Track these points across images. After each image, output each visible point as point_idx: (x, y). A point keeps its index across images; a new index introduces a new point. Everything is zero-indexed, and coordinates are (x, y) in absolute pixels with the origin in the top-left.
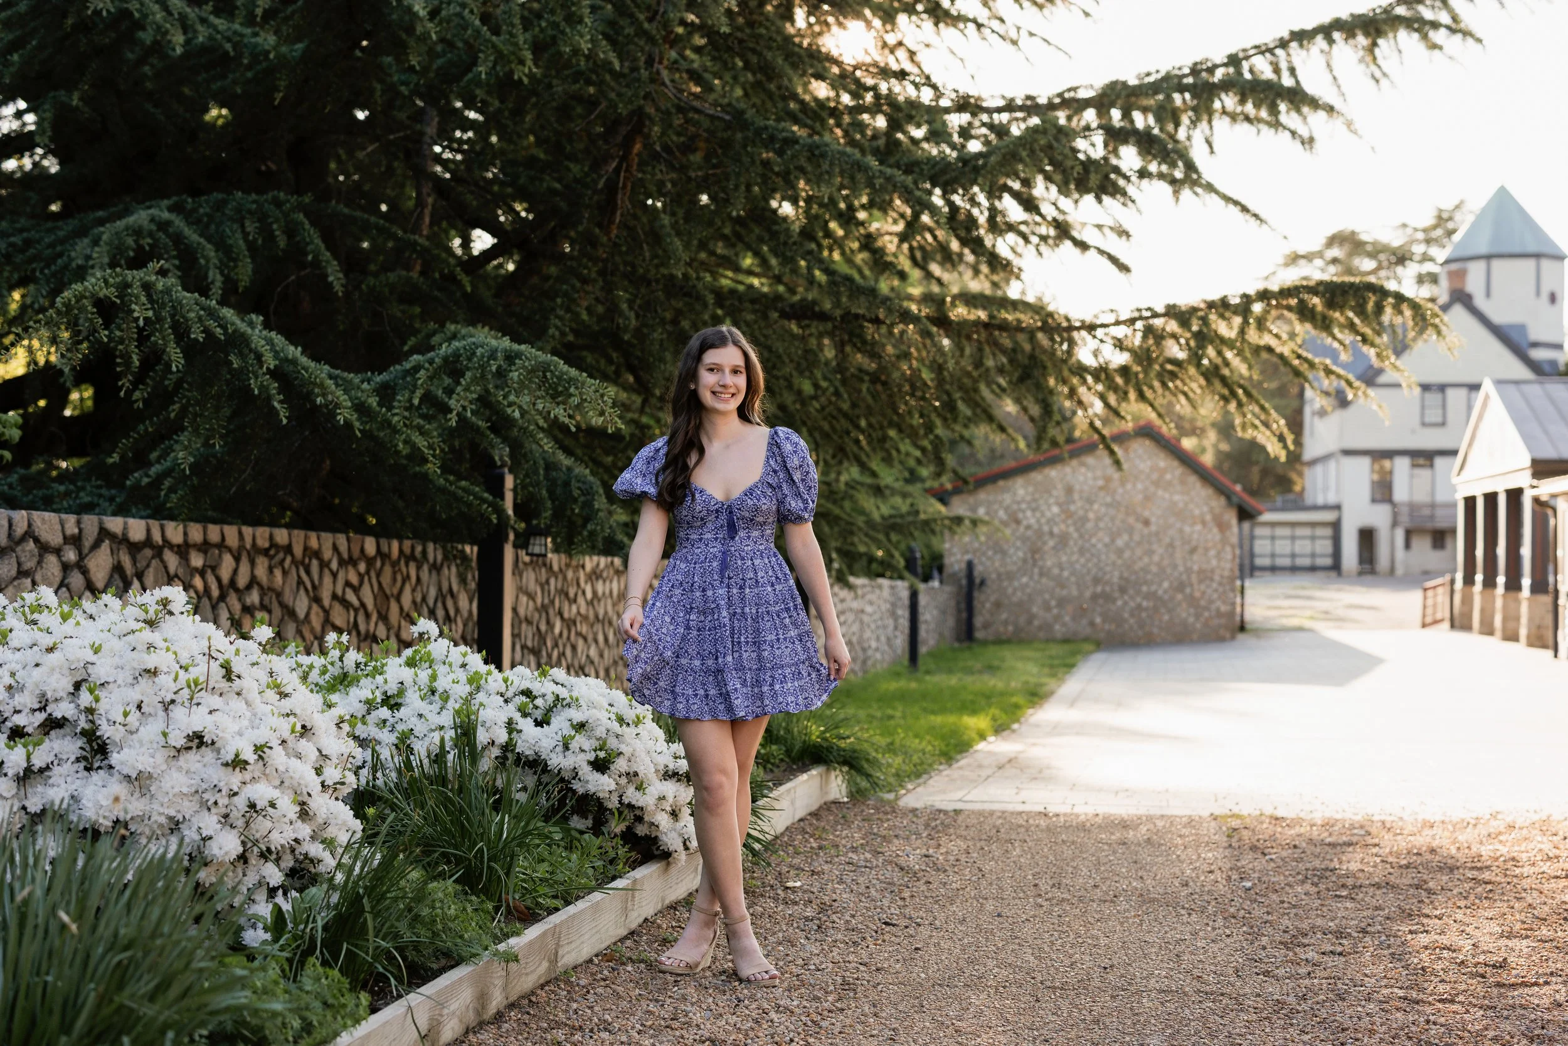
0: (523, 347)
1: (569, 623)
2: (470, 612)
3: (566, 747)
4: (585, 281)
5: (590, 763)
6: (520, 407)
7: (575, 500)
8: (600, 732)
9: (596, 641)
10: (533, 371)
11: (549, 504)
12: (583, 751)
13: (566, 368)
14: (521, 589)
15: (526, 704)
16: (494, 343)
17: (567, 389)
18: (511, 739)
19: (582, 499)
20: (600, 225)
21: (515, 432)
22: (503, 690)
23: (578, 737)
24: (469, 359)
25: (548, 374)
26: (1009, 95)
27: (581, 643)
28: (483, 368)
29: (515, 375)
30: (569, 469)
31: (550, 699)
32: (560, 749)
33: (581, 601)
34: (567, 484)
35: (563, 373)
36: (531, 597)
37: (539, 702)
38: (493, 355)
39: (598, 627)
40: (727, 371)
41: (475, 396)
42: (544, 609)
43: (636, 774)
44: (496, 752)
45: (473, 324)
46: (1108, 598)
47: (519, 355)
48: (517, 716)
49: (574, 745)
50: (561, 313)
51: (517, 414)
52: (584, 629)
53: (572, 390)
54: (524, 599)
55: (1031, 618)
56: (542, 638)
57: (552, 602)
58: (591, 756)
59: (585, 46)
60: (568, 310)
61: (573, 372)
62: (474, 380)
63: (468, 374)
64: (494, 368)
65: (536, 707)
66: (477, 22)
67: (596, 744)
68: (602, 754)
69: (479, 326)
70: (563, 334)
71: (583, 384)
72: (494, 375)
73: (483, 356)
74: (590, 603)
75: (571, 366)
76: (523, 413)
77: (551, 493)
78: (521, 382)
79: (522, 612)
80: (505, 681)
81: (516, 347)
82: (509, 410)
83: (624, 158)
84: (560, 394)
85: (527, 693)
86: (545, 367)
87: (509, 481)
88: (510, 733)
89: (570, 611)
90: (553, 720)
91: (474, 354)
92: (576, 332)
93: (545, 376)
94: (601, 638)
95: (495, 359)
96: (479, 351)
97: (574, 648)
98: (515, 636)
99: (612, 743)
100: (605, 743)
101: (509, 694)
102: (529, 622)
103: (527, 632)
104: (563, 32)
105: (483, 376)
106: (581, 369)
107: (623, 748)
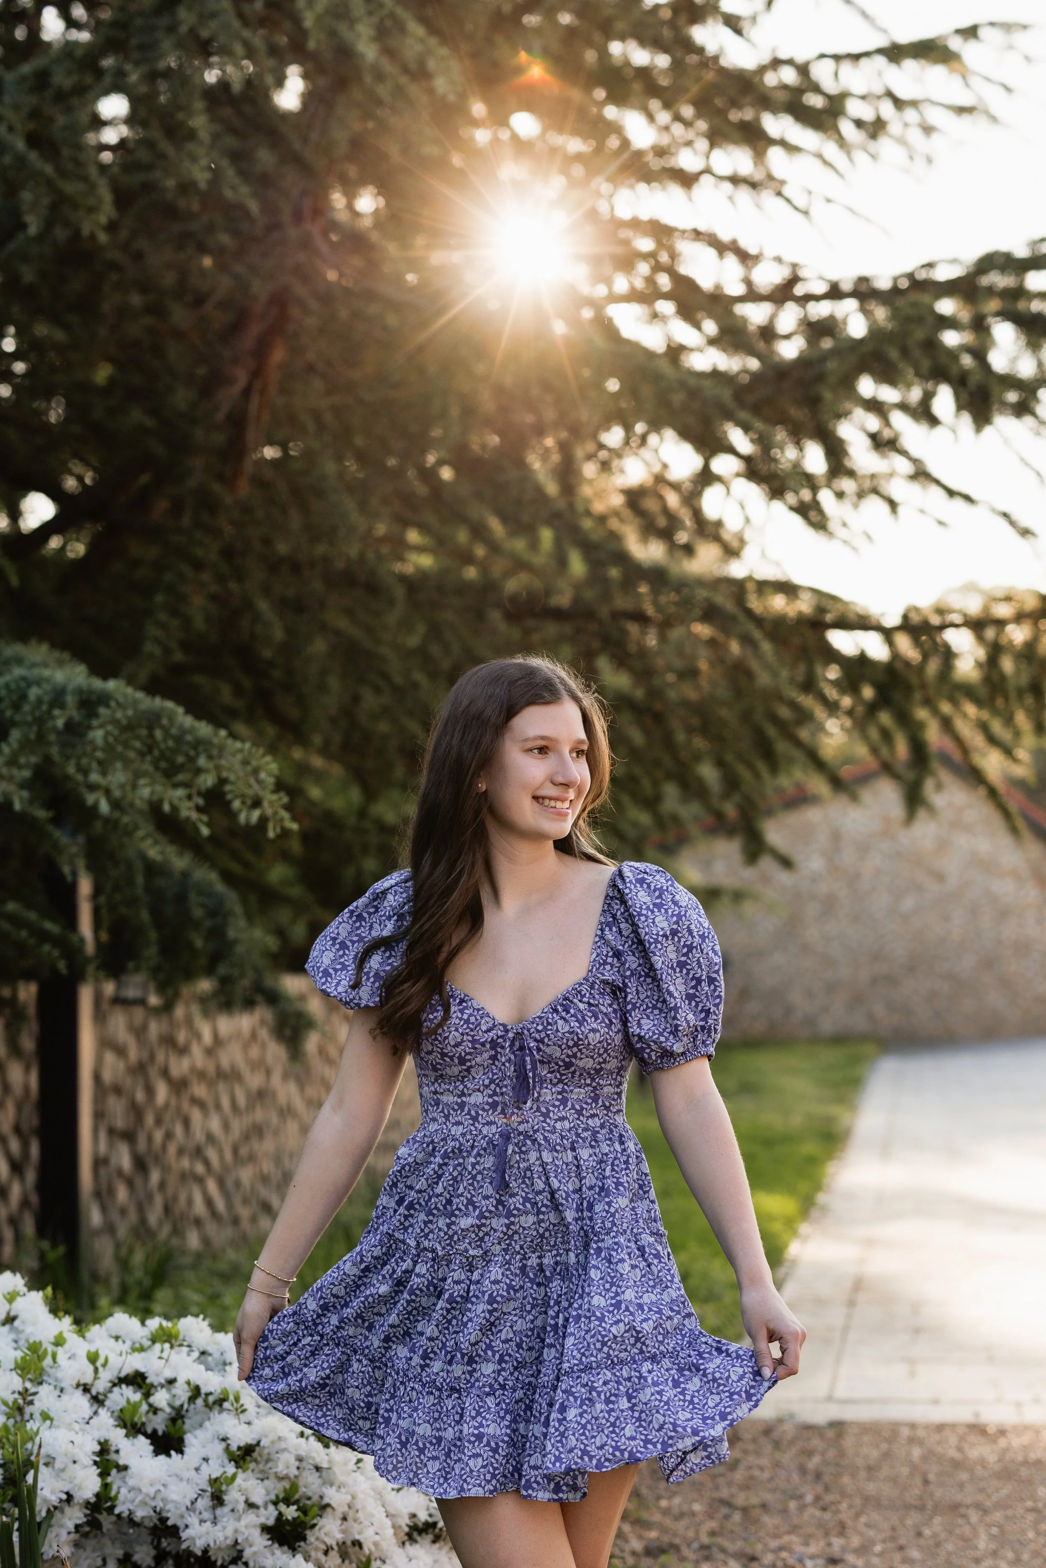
0: (111, 685)
1: (179, 1086)
2: (26, 1089)
3: (218, 1499)
4: (198, 565)
5: (265, 1529)
6: (107, 792)
7: (197, 925)
8: (285, 1464)
9: (218, 1107)
10: (129, 727)
11: (153, 935)
12: (251, 1505)
13: (188, 721)
14: (105, 1043)
15: (135, 1406)
16: (59, 676)
17: (192, 760)
18: (106, 1486)
19: (208, 923)
20: (220, 477)
21: (98, 826)
22: (88, 1378)
23: (241, 1476)
24: (17, 707)
25: (158, 734)
26: (834, 277)
27: (196, 1116)
28: (40, 721)
29: (97, 735)
30: (185, 875)
31: (182, 1393)
32: (204, 1503)
33: (196, 1051)
34: (181, 898)
35: (184, 732)
36: (121, 1051)
37: (161, 1398)
38: (58, 698)
39: (222, 1087)
40: (566, 750)
41: (27, 774)
42: (140, 1069)
43: (358, 1544)
44: (75, 1516)
45: (23, 637)
46: (891, 980)
47: (104, 699)
48: (117, 1437)
49: (233, 1496)
50: (162, 616)
51: (104, 807)
52: (200, 1090)
53: (202, 761)
54: (110, 1058)
55: (789, 1010)
56: (136, 1111)
57: (152, 1057)
58: (269, 1516)
59: (201, 177)
60: (174, 612)
61: (204, 729)
62: (25, 745)
63: (15, 735)
64: (60, 723)
65: (155, 1410)
66: (20, 145)
67: (277, 1488)
68: (291, 1512)
69: (33, 642)
70: (167, 651)
71: (222, 748)
72: (59, 733)
73: (39, 701)
74: (210, 1052)
75: (198, 717)
76: (116, 804)
77: (156, 913)
78: (109, 748)
79: (107, 1076)
80: (93, 1358)
81: (98, 684)
82: (90, 799)
83: (257, 374)
84: (180, 768)
85: (137, 1380)
86: (152, 720)
87: (85, 887)
88: (103, 1475)
89: (179, 1067)
90: (189, 1438)
91: (23, 697)
92: (185, 646)
93: (151, 736)
94: (225, 1102)
95: (62, 706)
96: (34, 693)
97: (186, 1122)
98: (99, 1115)
99: (310, 1484)
100: (294, 1487)
101: (100, 1386)
102: (118, 1090)
103: (117, 1108)
104: (162, 156)
105: (41, 738)
106: (218, 723)
107: (332, 1496)
